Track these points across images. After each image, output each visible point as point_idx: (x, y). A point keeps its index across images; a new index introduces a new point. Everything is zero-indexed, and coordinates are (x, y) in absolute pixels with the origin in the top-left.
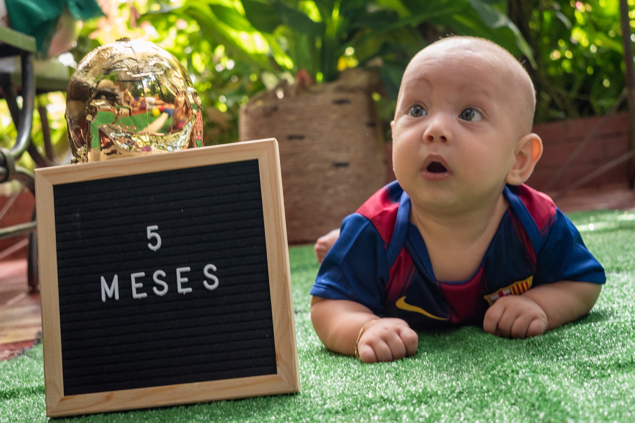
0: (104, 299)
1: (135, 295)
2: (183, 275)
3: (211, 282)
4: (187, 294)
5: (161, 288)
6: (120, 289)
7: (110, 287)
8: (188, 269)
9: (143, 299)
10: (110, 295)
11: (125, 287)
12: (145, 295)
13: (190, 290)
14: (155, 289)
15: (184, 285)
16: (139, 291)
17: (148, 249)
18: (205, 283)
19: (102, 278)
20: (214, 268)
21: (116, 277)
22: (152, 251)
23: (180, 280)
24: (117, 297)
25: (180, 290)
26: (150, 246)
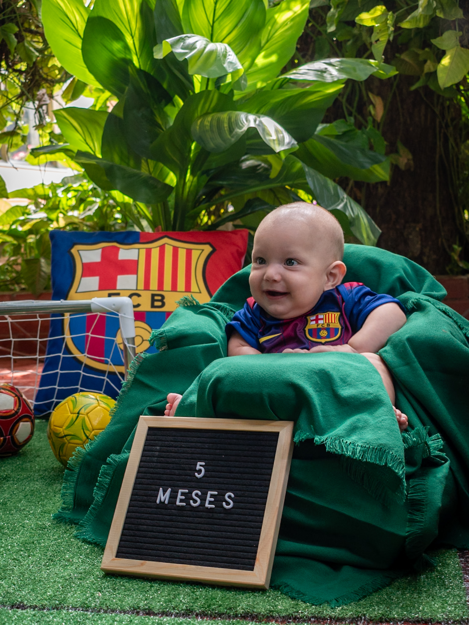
0: (158, 501)
1: (178, 503)
2: (212, 496)
3: (228, 504)
4: (211, 508)
5: (195, 501)
6: (170, 497)
7: (164, 495)
8: (216, 493)
9: (182, 506)
10: (162, 500)
11: (173, 497)
12: (184, 504)
13: (213, 506)
14: (191, 501)
15: (210, 503)
16: (181, 501)
17: (195, 476)
18: (224, 503)
19: (161, 489)
20: (233, 495)
21: (170, 489)
22: (197, 478)
23: (209, 499)
24: (166, 502)
25: (207, 505)
26: (196, 474)
